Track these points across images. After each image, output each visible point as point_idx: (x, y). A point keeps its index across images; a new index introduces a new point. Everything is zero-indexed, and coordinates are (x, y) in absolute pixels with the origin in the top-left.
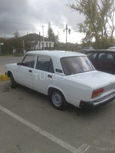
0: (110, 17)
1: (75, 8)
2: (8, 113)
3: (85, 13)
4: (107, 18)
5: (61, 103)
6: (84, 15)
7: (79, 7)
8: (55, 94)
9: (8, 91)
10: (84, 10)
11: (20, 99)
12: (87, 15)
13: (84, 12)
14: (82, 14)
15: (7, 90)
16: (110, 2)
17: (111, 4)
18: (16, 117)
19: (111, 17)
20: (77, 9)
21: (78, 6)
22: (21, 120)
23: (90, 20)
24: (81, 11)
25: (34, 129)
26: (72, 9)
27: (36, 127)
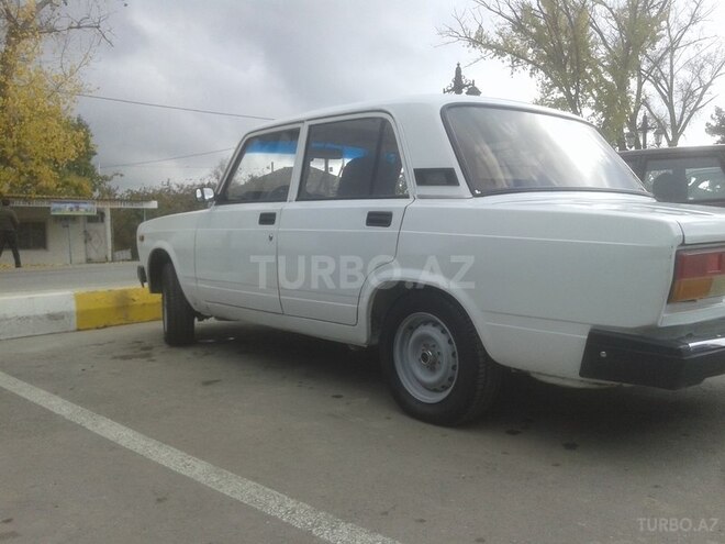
0: (656, 82)
1: (488, 46)
2: (123, 443)
3: (536, 66)
4: (640, 85)
5: (451, 379)
6: (531, 74)
7: (505, 41)
8: (412, 328)
9: (148, 356)
10: (530, 51)
11: (207, 383)
12: (548, 75)
13: (533, 63)
14: (524, 72)
15: (143, 352)
16: (654, 12)
17: (656, 21)
18: (169, 457)
19: (663, 82)
20: (500, 51)
21: (501, 35)
22: (197, 469)
23: (562, 95)
24: (519, 56)
25: (281, 514)
26: (477, 52)
27: (291, 504)
